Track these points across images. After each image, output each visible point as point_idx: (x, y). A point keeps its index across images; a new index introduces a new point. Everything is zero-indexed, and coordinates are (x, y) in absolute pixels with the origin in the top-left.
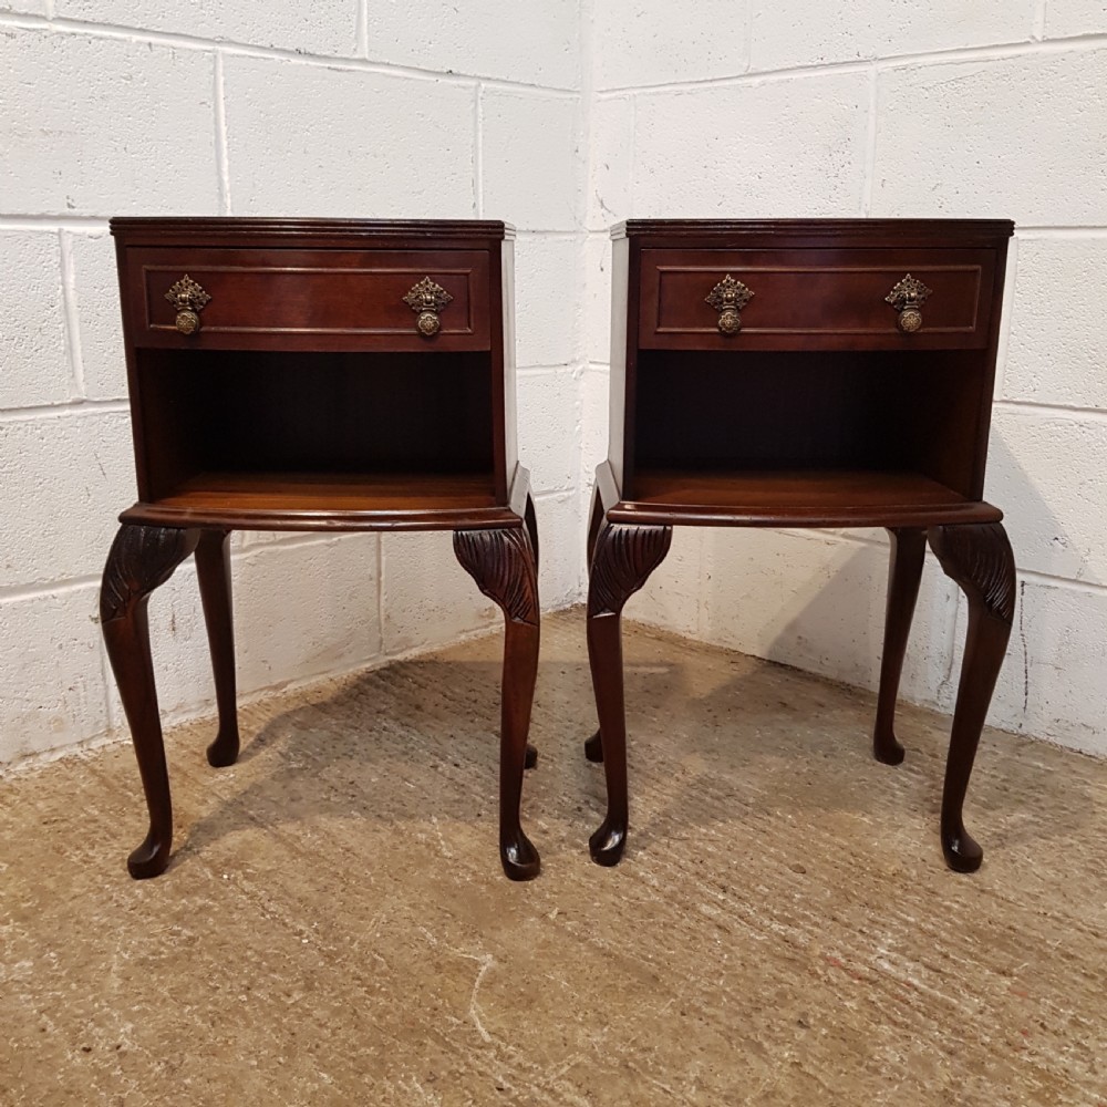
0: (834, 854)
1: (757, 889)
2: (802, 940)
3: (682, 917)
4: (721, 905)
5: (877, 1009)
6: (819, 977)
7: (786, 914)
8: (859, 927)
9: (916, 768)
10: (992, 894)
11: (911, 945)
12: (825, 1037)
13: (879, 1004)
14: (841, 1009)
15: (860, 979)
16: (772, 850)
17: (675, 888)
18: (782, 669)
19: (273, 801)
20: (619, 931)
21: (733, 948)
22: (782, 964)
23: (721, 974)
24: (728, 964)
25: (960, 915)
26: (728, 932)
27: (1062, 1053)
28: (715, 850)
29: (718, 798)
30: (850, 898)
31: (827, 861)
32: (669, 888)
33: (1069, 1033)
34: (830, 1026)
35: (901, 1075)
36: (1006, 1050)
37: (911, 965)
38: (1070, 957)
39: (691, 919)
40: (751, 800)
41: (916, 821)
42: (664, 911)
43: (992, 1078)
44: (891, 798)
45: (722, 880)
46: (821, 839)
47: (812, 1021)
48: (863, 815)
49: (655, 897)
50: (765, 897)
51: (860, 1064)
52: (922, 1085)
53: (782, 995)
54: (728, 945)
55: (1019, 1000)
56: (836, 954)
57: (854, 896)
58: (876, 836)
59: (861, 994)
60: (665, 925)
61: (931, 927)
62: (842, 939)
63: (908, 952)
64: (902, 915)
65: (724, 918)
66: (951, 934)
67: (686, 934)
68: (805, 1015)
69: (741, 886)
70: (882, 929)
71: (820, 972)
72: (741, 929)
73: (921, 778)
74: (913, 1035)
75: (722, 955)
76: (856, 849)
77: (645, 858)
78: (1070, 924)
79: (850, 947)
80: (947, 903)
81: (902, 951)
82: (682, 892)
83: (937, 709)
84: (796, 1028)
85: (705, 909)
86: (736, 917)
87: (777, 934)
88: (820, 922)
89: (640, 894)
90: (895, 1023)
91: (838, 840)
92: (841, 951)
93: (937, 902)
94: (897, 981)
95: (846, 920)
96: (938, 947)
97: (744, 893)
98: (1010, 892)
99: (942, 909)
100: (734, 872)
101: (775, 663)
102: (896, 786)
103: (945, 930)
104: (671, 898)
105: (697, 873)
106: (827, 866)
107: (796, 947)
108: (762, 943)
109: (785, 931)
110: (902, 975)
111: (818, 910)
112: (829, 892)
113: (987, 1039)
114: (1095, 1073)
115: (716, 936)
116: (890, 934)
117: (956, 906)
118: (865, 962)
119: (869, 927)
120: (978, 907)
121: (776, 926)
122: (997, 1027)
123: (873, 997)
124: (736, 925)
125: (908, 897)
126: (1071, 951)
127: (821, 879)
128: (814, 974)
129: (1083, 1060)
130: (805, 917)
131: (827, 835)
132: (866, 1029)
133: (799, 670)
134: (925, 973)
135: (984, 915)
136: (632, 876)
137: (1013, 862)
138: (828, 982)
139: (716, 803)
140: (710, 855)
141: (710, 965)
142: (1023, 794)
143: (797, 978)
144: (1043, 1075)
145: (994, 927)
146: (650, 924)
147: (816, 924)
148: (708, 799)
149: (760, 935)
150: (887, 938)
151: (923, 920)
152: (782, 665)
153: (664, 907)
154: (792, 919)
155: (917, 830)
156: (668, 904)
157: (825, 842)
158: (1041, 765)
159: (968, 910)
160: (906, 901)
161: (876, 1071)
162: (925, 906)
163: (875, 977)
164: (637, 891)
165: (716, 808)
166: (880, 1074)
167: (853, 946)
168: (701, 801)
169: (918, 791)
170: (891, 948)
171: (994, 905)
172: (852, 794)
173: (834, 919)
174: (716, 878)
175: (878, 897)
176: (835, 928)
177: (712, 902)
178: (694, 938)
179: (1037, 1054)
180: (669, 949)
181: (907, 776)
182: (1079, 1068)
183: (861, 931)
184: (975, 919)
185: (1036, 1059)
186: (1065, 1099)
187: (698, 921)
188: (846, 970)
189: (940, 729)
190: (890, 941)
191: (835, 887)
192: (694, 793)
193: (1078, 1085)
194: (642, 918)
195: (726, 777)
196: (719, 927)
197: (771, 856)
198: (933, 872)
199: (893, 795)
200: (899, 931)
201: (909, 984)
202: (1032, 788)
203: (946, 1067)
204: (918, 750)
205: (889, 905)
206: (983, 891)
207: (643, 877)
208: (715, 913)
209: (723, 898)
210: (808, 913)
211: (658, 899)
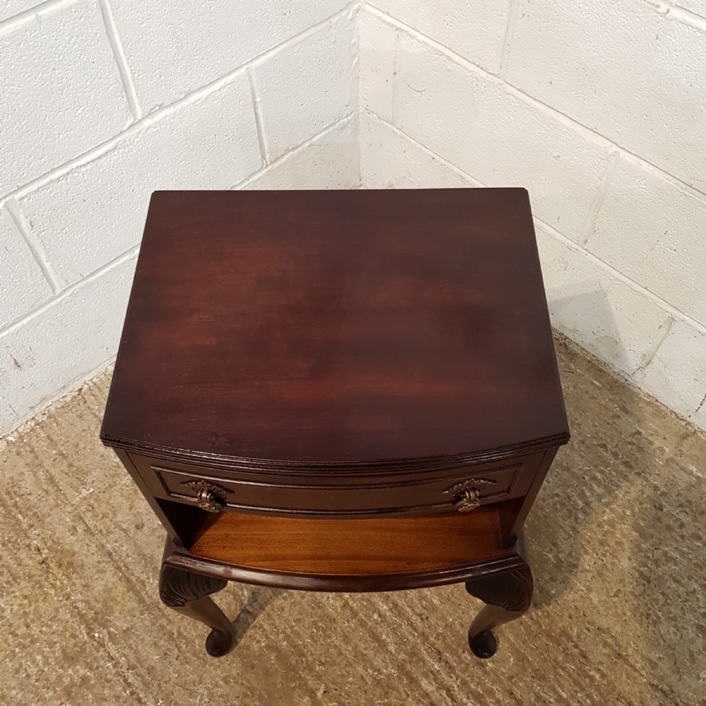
3: (408, 696)
4: (436, 677)
7: (479, 689)
9: (598, 475)
10: (625, 660)
19: (123, 530)
25: (598, 689)
28: (438, 603)
30: (526, 665)
32: (402, 655)
39: (414, 699)
42: (395, 689)
45: (439, 644)
49: (391, 669)
64: (559, 689)
73: (599, 490)
77: (388, 614)
80: (592, 673)
85: (424, 683)
93: (585, 671)
95: (520, 698)
99: (587, 681)
105: (423, 635)
111: (502, 683)
112: (512, 659)
120: (613, 677)
125: (566, 664)
130: (491, 692)
135: (615, 689)
136: (376, 640)
137: (648, 616)
153: (397, 682)
154: (482, 695)
156: (399, 678)
158: (695, 470)
159: (605, 681)
160: (564, 669)
162: (577, 678)
164: (379, 660)
171: (624, 675)
172: (546, 517)
173: (511, 694)
174: (436, 641)
175: (545, 665)
177: (430, 674)
198: (589, 630)
205: (551, 675)
206: (619, 656)
207: (385, 640)
208: (431, 689)
209: (438, 669)
210: (494, 688)
211: (393, 671)
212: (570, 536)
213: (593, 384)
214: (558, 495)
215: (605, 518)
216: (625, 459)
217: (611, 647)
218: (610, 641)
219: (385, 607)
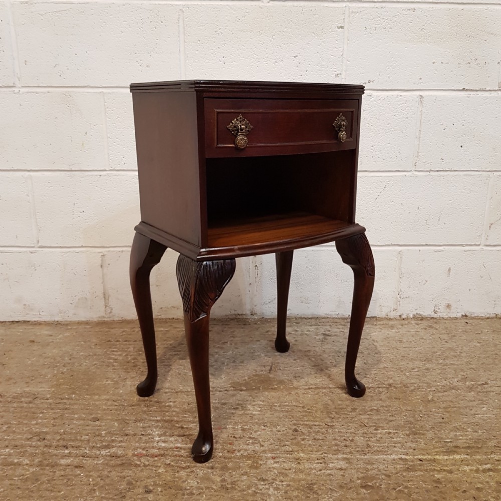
0: (106, 405)
1: (82, 439)
2: (120, 452)
3: (54, 472)
4: (69, 455)
5: (173, 466)
6: (139, 466)
7: (104, 444)
8: (140, 433)
9: (115, 350)
10: (181, 392)
11: (167, 430)
12: (161, 491)
13: (172, 463)
14: (159, 475)
15: (156, 456)
16: (76, 416)
17: (40, 459)
18: (19, 324)
20: (25, 498)
21: (91, 474)
22: (119, 469)
23: (95, 490)
24: (94, 482)
25: (175, 407)
26: (83, 467)
27: (248, 444)
28: (48, 430)
29: (30, 402)
30: (127, 421)
31: (105, 410)
32: (36, 461)
33: (245, 435)
34: (159, 485)
35: (203, 490)
36: (229, 455)
37: (172, 439)
38: (224, 404)
39: (60, 470)
40: (48, 396)
41: (131, 373)
42: (42, 474)
43: (234, 469)
44: (113, 368)
45: (61, 443)
46: (95, 400)
47: (151, 488)
48: (107, 381)
49: (32, 470)
50: (88, 441)
51: (184, 495)
52: (213, 489)
53: (129, 483)
54: (87, 473)
55: (220, 431)
56: (139, 451)
57: (128, 420)
58: (119, 388)
59: (162, 463)
60: (48, 481)
61: (168, 418)
62: (137, 442)
63: (167, 434)
64: (154, 418)
65: (76, 461)
66: (178, 417)
67: (63, 480)
68: (146, 487)
69: (73, 441)
70: (149, 429)
71: (138, 463)
72: (88, 462)
73: (119, 353)
74: (194, 469)
75: (89, 480)
76: (114, 398)
78: (216, 391)
79: (143, 444)
80: (167, 404)
81: (164, 434)
82: (45, 459)
83: (106, 319)
84: (147, 495)
85: (63, 462)
86: (81, 458)
87: (106, 456)
88: (122, 439)
89: (23, 472)
90: (184, 468)
91: (103, 397)
92: (140, 448)
93: (163, 406)
94: (172, 449)
95: (133, 433)
96: (177, 425)
97: (78, 444)
98: (187, 388)
99: (167, 408)
100: (65, 436)
101: (13, 322)
102: (112, 361)
103: (174, 416)
104: (40, 464)
105: (46, 446)
106: (107, 412)
107: (119, 457)
108: (102, 464)
109: (109, 452)
110: (172, 445)
111: (117, 434)
112: (116, 424)
113: (221, 454)
114: (263, 446)
115: (79, 472)
116: (155, 430)
117: (171, 404)
118: (153, 447)
119: (145, 431)
120: (180, 400)
121: (103, 452)
122: (221, 447)
123: (168, 462)
124: (84, 461)
125: (150, 409)
126: (223, 401)
127: (108, 419)
128: (136, 466)
129: (256, 443)
130: (113, 441)
131: (97, 397)
132: (175, 478)
133: (29, 322)
134: (180, 439)
135: (184, 402)
136: (11, 465)
137: (180, 374)
138: (145, 466)
139: (31, 405)
140: (46, 433)
141: (86, 489)
142: (164, 344)
143: (131, 472)
144: (249, 457)
145: (192, 405)
146: (40, 484)
147: (121, 442)
148: (25, 405)
149: (99, 461)
150: (155, 432)
151: (164, 417)
152: (18, 322)
153: (41, 472)
154: (109, 445)
155: (133, 377)
156: (42, 469)
157: (98, 400)
158: (162, 329)
159: (177, 403)
160: (151, 411)
161: (192, 494)
162: (160, 410)
163: (162, 452)
164: (20, 471)
165: (32, 408)
166: (194, 494)
167: (144, 443)
168: (22, 407)
169: (123, 360)
170: (160, 436)
171: (185, 396)
172: (95, 373)
173: (127, 435)
174: (58, 443)
175: (139, 415)
176: (130, 439)
177: (64, 456)
178: (69, 479)
179: (241, 450)
180: (59, 492)
181: (113, 355)
182: (257, 447)
183: (142, 435)
184: (182, 405)
185: (242, 452)
186: (262, 463)
187: (64, 470)
188: (148, 456)
189: (112, 328)
190: (157, 433)
191: (116, 420)
192: (15, 405)
193: (261, 454)
194: (33, 484)
195: (27, 389)
196: (76, 467)
197: (78, 419)
199: (113, 366)
200: (158, 426)
201: (177, 448)
202: (166, 340)
203: (215, 475)
204: (109, 341)
205: (145, 416)
206: (177, 392)
207: (18, 462)
208: (70, 461)
209: (68, 452)
210: (114, 438)
211: (34, 469)
212: (115, 372)
213: (86, 328)
214: (96, 364)
215: (130, 359)
216: (124, 340)
217: (169, 392)
218: (167, 390)
219: (7, 450)
